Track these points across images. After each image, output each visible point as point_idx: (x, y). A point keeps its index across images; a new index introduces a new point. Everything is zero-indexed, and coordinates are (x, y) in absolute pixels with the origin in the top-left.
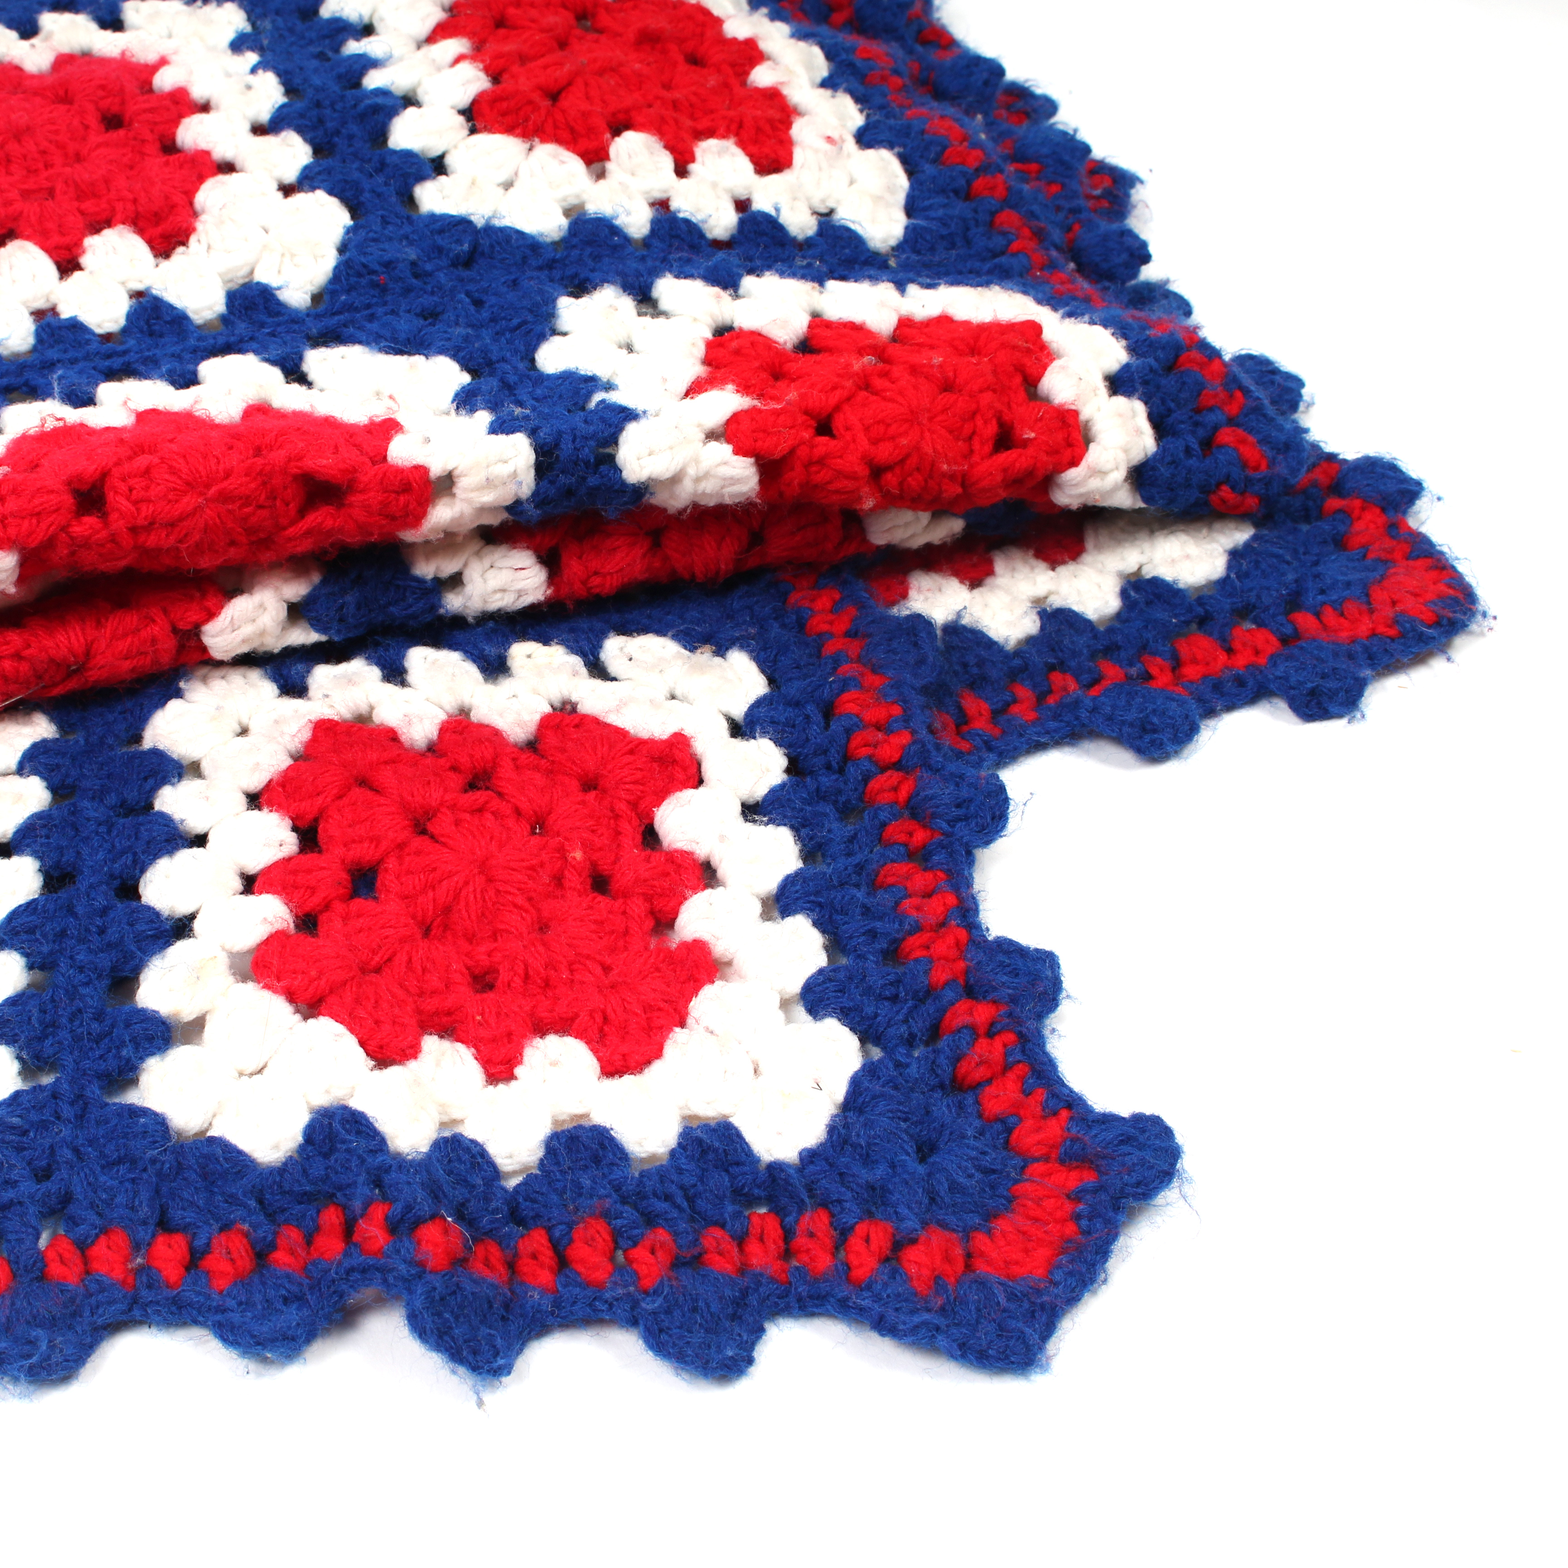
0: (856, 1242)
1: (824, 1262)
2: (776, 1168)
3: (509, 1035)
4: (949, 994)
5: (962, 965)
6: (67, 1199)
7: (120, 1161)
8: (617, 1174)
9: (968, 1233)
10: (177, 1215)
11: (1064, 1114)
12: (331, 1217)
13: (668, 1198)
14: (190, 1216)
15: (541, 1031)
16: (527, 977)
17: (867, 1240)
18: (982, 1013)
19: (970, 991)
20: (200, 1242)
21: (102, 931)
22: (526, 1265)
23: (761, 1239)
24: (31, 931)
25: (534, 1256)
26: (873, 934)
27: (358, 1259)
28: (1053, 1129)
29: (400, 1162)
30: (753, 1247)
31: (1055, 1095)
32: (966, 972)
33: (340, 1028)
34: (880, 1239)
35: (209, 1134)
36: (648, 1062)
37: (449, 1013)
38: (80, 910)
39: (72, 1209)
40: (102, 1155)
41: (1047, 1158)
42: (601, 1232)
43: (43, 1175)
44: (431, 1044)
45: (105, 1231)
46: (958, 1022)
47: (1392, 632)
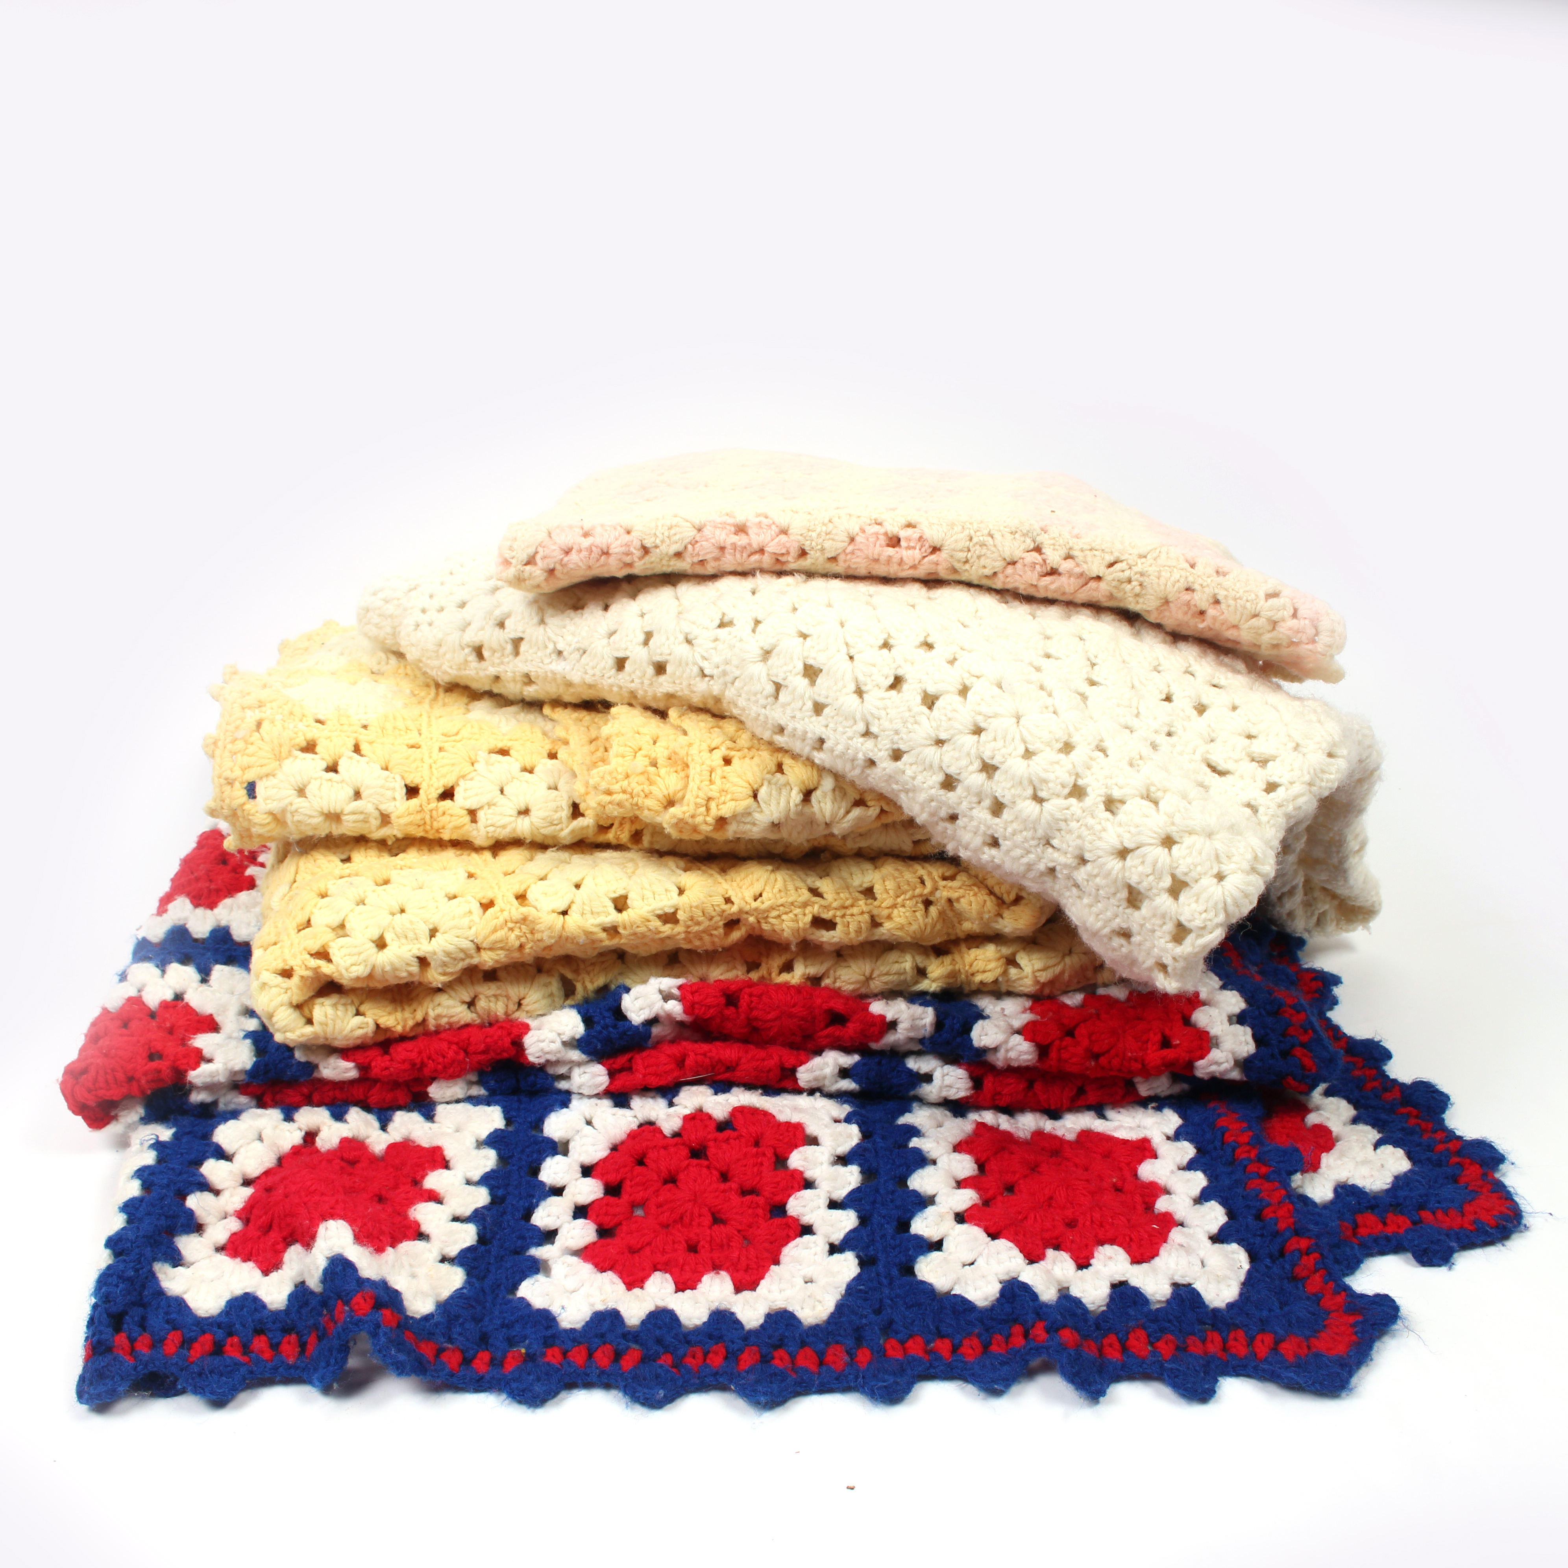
0: (1258, 1342)
1: (1243, 1351)
2: (1216, 1311)
3: (1087, 1246)
4: (1288, 1234)
5: (1292, 1220)
6: (891, 1322)
7: (913, 1306)
8: (1145, 1309)
9: (1308, 1338)
10: (944, 1329)
11: (1343, 1293)
12: (1017, 1329)
13: (1170, 1321)
14: (950, 1331)
15: (1102, 1244)
16: (1092, 1221)
17: (1262, 1341)
18: (1304, 1244)
19: (1297, 1233)
20: (956, 1341)
21: (892, 1201)
22: (1108, 1350)
23: (1212, 1341)
24: (860, 1200)
25: (1111, 1345)
26: (1248, 1207)
27: (1033, 1344)
28: (1339, 1299)
29: (1046, 1305)
30: (1209, 1345)
31: (1339, 1285)
32: (1294, 1223)
33: (1011, 1244)
34: (1268, 1339)
35: (953, 1293)
36: (1153, 1258)
37: (1057, 1238)
38: (882, 1191)
39: (894, 1326)
40: (905, 1303)
41: (1337, 1310)
42: (1142, 1334)
43: (878, 1312)
44: (1050, 1253)
45: (911, 1336)
46: (1292, 1248)
47: (1471, 1228)
